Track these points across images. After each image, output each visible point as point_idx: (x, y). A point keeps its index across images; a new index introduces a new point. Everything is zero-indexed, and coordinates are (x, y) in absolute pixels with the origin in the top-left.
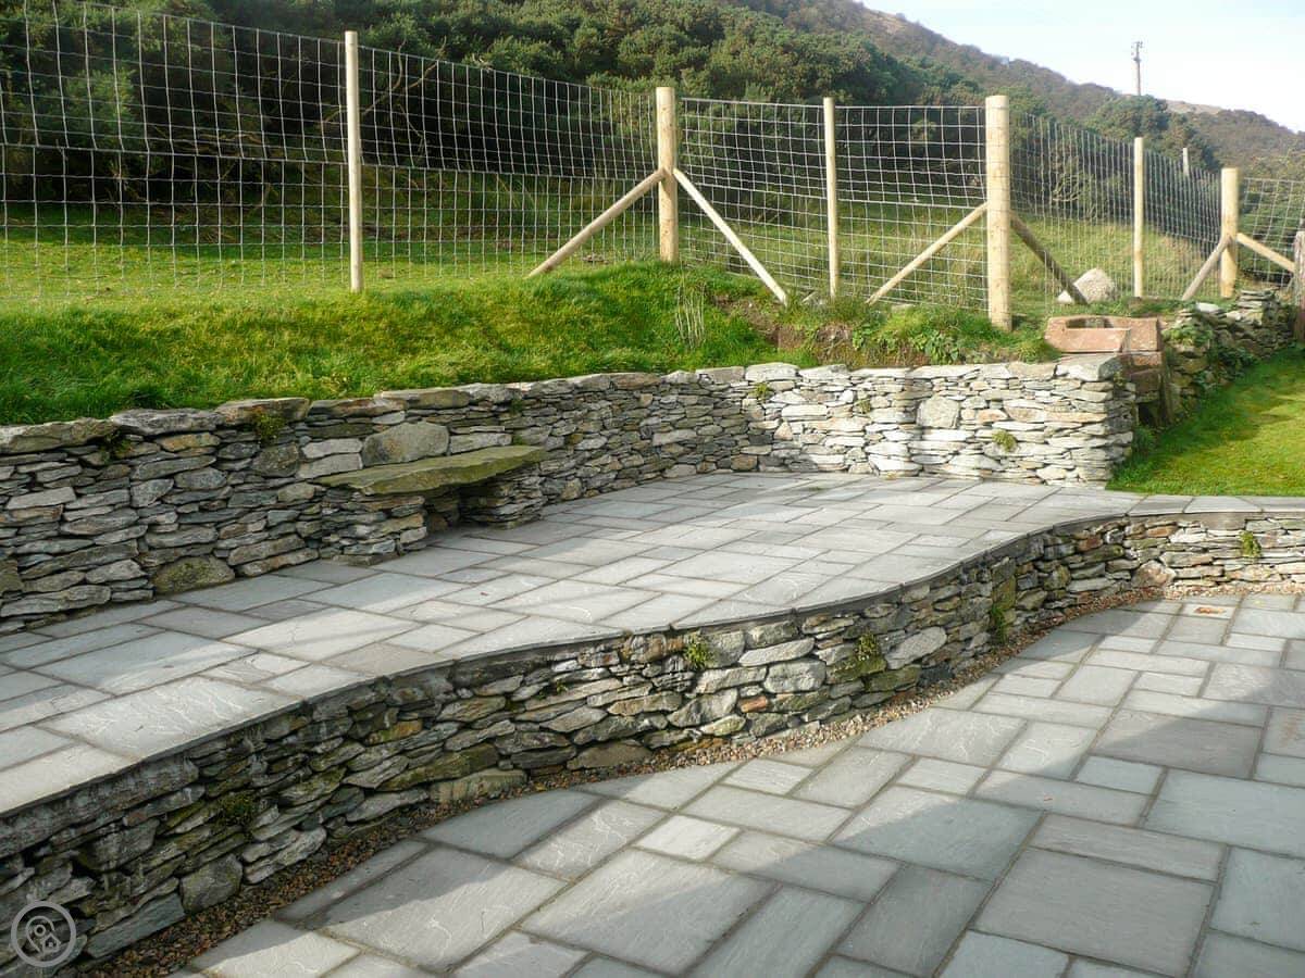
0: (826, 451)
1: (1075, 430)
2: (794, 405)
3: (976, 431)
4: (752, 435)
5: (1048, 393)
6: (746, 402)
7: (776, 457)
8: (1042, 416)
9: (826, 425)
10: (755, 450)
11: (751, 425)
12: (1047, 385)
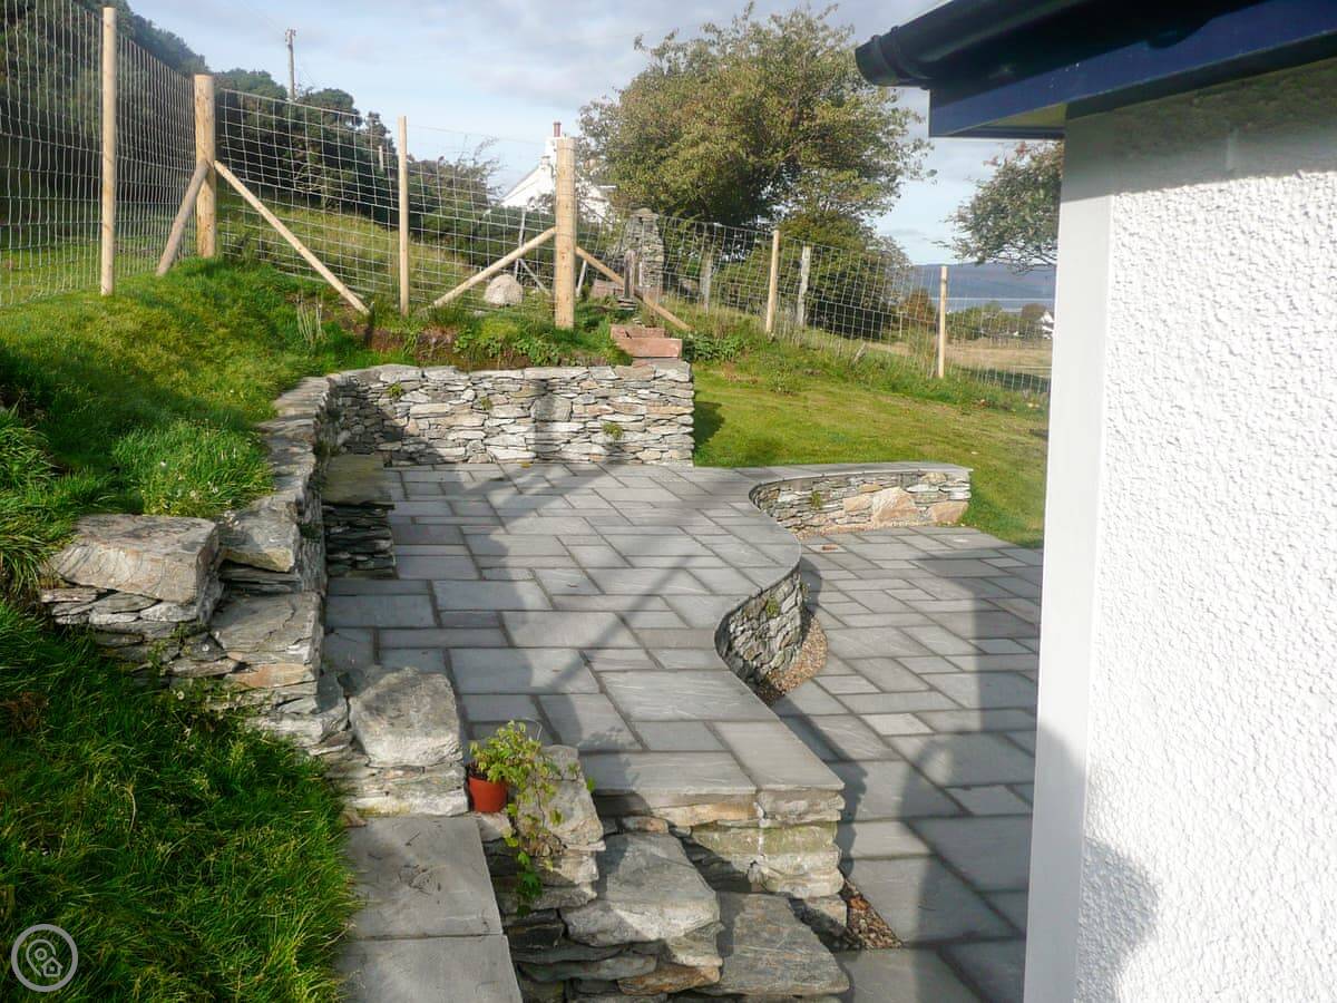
0: (449, 445)
1: (669, 420)
2: (420, 404)
3: (585, 423)
4: (387, 432)
5: (647, 392)
6: (382, 401)
7: (406, 452)
8: (643, 410)
9: (449, 420)
10: (389, 446)
11: (386, 423)
12: (647, 385)
